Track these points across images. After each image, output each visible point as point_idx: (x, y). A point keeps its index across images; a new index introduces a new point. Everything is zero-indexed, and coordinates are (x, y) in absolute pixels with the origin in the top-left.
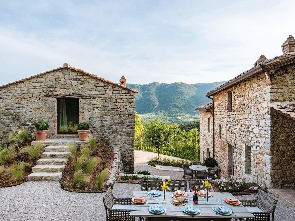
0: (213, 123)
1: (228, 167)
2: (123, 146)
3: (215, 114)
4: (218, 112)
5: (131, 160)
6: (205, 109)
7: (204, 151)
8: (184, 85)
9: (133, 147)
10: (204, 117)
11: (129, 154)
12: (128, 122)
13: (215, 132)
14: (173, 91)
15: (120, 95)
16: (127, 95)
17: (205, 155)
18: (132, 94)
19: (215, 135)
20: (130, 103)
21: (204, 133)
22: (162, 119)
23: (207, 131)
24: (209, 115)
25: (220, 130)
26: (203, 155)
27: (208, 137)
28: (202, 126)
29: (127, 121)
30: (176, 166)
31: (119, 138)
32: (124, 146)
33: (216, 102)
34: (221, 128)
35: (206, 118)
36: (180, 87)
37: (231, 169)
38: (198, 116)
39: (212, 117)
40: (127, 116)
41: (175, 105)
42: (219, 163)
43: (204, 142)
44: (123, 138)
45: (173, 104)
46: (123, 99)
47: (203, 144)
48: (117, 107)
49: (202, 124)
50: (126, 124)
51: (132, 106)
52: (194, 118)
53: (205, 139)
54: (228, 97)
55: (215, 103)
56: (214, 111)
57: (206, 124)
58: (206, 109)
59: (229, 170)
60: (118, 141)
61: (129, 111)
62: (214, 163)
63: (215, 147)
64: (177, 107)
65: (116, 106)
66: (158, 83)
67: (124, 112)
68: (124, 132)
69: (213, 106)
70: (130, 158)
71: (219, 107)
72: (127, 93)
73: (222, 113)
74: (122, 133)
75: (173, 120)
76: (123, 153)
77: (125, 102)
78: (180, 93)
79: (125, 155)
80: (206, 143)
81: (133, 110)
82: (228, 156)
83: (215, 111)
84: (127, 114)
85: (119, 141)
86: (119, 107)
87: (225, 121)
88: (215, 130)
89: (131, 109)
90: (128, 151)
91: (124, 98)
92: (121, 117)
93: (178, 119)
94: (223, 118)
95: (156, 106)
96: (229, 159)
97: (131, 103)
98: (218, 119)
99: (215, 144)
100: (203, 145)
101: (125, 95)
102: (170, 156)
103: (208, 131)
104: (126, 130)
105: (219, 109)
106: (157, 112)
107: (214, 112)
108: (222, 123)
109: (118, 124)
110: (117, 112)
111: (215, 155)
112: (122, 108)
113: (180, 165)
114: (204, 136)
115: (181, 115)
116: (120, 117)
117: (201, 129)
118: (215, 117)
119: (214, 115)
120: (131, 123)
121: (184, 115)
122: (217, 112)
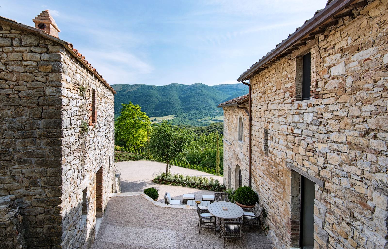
0: (248, 127)
1: (291, 219)
2: (27, 192)
3: (253, 111)
4: (261, 107)
5: (52, 230)
6: (235, 102)
7: (231, 167)
8: (203, 86)
9: (57, 195)
10: (231, 117)
11: (46, 213)
12: (41, 126)
13: (253, 141)
14: (193, 92)
15: (16, 52)
16: (38, 50)
17: (231, 172)
18: (51, 48)
19: (252, 146)
20: (45, 74)
21: (231, 140)
22: (181, 121)
23: (236, 139)
24: (242, 114)
25: (266, 140)
26: (229, 172)
27: (239, 149)
28: (227, 130)
29: (41, 123)
30: (190, 187)
31: (14, 170)
32: (31, 193)
33: (255, 88)
34: (269, 135)
35: (234, 119)
36: (200, 88)
37: (297, 224)
38: (221, 118)
39: (248, 117)
40: (37, 110)
41: (195, 107)
42: (262, 198)
43: (231, 154)
44: (26, 170)
45: (193, 106)
46: (25, 63)
47: (229, 156)
48: (9, 85)
49: (228, 127)
50: (36, 133)
51: (53, 83)
52: (214, 120)
53: (232, 150)
54: (295, 69)
55: (254, 91)
56: (251, 106)
57: (234, 128)
58: (238, 103)
59: (292, 227)
60: (12, 180)
61: (45, 95)
62: (253, 197)
63: (253, 167)
64: (197, 109)
65: (7, 80)
66: (178, 84)
67: (28, 97)
68: (30, 154)
69: (250, 96)
70: (49, 224)
71: (263, 96)
72: (37, 46)
73: (274, 107)
74: (25, 158)
75: (192, 123)
76: (28, 212)
77: (31, 69)
78: (200, 95)
79: (35, 216)
80: (234, 156)
81: (54, 94)
82: (291, 197)
83: (253, 105)
84: (38, 105)
85: (14, 179)
86: (14, 86)
87: (281, 123)
88: (252, 138)
89: (48, 90)
90: (43, 204)
91: (27, 61)
92: (19, 114)
93: (197, 121)
94: (275, 116)
95: (175, 108)
96: (292, 202)
97: (50, 75)
98: (260, 119)
99: (253, 162)
100: (229, 158)
101: (32, 52)
102: (185, 167)
103: (238, 139)
104: (37, 149)
105: (263, 99)
106: (176, 114)
107: (252, 108)
108: (272, 126)
109: (10, 132)
110: (8, 99)
111: (252, 180)
112: (21, 88)
113: (196, 185)
114: (231, 145)
115: (201, 117)
116: (19, 112)
117: (226, 135)
118: (252, 116)
119: (251, 112)
120: (49, 129)
121: (204, 118)
122: (258, 107)
